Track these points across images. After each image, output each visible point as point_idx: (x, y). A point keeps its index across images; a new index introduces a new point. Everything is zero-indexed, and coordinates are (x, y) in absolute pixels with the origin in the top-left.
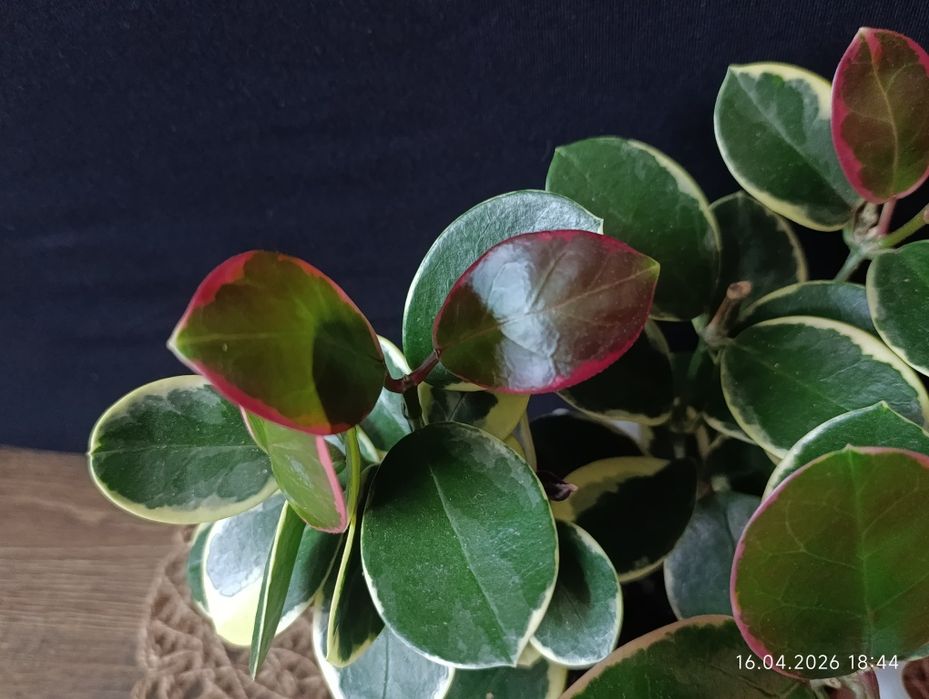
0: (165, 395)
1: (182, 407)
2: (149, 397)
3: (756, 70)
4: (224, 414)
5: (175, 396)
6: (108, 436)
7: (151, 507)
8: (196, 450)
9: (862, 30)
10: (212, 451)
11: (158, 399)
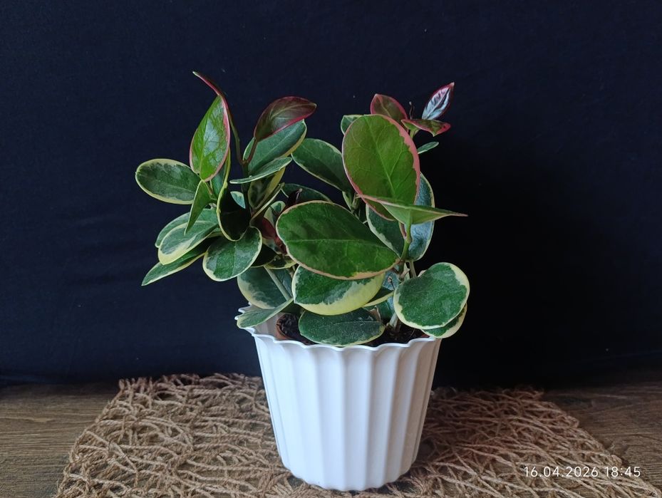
0: (163, 164)
1: (168, 171)
2: (158, 163)
3: (352, 116)
4: (181, 176)
5: (166, 166)
6: (143, 170)
7: (153, 193)
8: (169, 185)
9: (376, 95)
10: (175, 187)
11: (161, 165)
